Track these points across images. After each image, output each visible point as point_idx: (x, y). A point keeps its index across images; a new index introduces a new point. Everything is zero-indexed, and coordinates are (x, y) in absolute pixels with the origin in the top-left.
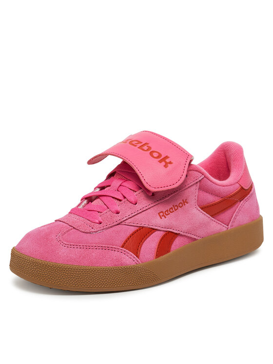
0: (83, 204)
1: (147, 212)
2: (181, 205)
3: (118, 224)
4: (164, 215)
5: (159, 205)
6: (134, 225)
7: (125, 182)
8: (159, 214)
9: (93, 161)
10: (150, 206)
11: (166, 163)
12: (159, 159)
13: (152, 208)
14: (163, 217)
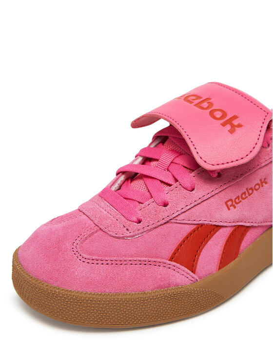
0: (119, 182)
1: (208, 201)
2: (257, 187)
3: (165, 223)
4: (234, 204)
5: (227, 190)
6: (189, 222)
7: (178, 156)
8: (226, 203)
9: (140, 123)
10: (213, 193)
11: (233, 126)
12: (222, 121)
13: (216, 196)
14: (232, 208)
